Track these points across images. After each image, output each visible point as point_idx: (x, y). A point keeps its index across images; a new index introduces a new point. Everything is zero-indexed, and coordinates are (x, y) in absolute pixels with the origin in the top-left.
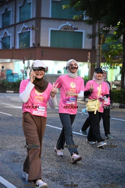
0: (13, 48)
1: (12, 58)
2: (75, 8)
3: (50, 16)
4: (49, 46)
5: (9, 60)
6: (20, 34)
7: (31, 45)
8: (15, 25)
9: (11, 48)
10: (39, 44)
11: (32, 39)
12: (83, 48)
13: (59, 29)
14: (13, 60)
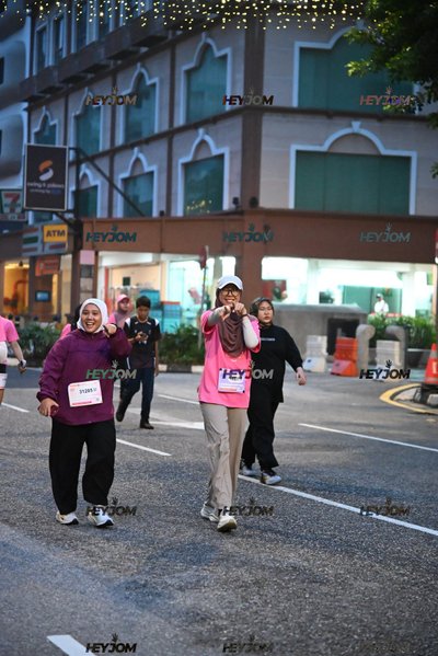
0: (162, 213)
1: (160, 249)
2: (393, 71)
3: (295, 104)
4: (291, 205)
5: (147, 258)
6: (186, 166)
7: (227, 205)
8: (170, 135)
9: (155, 214)
10: (254, 202)
11: (231, 183)
12: (412, 212)
13: (324, 148)
14: (164, 257)
